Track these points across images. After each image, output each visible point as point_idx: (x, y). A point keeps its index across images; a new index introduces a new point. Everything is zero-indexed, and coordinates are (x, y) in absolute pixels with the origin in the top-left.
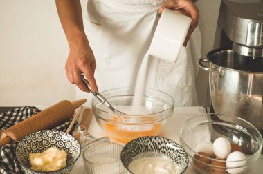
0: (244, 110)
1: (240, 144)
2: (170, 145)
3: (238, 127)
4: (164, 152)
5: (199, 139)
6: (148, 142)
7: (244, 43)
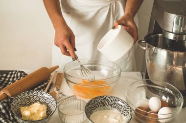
0: (170, 77)
1: (167, 101)
2: (120, 102)
3: (166, 89)
4: (115, 107)
5: (139, 98)
6: (104, 99)
7: (171, 31)
